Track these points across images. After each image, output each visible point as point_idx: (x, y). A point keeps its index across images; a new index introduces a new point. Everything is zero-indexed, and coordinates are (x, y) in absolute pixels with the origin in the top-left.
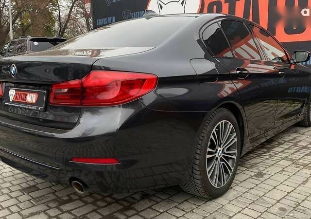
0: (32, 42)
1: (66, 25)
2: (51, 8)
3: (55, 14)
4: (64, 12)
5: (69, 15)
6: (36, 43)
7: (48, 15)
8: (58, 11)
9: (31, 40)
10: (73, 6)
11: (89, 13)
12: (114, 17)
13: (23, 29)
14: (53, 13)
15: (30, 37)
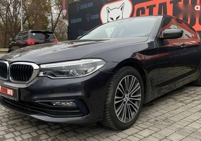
0: (32, 33)
1: (56, 25)
2: (47, 14)
3: (50, 18)
4: (55, 17)
5: (58, 18)
6: (34, 34)
7: (45, 19)
8: (51, 16)
9: (31, 32)
10: (60, 13)
11: (65, 16)
12: (81, 18)
13: (29, 27)
14: (48, 18)
15: (30, 31)
